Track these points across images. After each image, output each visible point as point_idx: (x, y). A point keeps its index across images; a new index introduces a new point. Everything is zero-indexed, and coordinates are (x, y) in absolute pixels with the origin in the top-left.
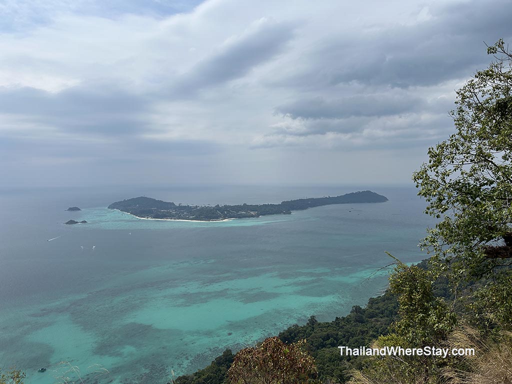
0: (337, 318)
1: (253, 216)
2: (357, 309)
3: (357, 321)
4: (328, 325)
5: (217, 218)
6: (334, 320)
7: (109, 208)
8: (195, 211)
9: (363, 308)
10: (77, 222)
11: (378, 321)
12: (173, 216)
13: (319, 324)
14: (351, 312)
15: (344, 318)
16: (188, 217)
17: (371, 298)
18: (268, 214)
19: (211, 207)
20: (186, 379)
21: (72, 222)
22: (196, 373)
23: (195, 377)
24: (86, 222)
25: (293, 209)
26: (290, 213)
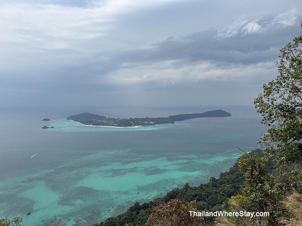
0: (201, 184)
1: (152, 124)
2: (213, 179)
3: (213, 186)
4: (196, 189)
5: (131, 125)
6: (200, 186)
7: (67, 119)
8: (117, 121)
9: (216, 178)
10: (48, 128)
11: (225, 186)
12: (105, 124)
13: (191, 188)
14: (210, 181)
15: (205, 185)
16: (114, 125)
17: (221, 173)
18: (161, 123)
19: (127, 119)
20: (112, 219)
21: (45, 127)
22: (119, 216)
23: (118, 218)
24: (53, 127)
25: (176, 120)
26: (174, 123)
